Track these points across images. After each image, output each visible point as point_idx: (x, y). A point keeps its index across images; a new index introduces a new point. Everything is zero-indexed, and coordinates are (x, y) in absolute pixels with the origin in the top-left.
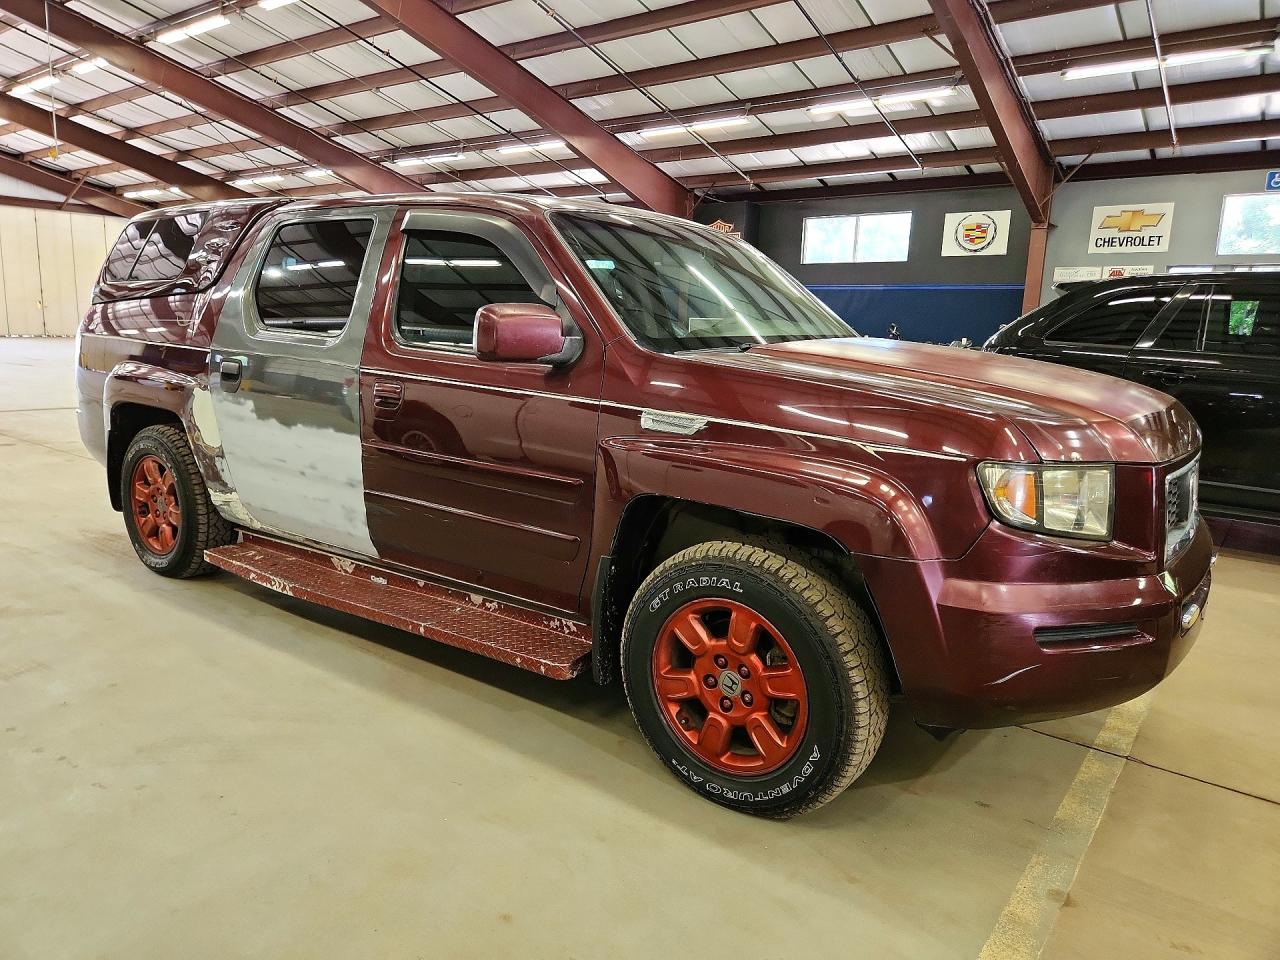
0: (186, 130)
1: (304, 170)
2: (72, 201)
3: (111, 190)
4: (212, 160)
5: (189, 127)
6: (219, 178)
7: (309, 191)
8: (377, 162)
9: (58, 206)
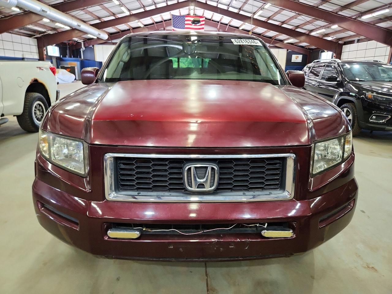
0: (295, 19)
1: (331, 26)
2: (271, 45)
3: (282, 41)
4: (304, 27)
5: (296, 18)
6: (307, 33)
7: (335, 33)
8: (355, 19)
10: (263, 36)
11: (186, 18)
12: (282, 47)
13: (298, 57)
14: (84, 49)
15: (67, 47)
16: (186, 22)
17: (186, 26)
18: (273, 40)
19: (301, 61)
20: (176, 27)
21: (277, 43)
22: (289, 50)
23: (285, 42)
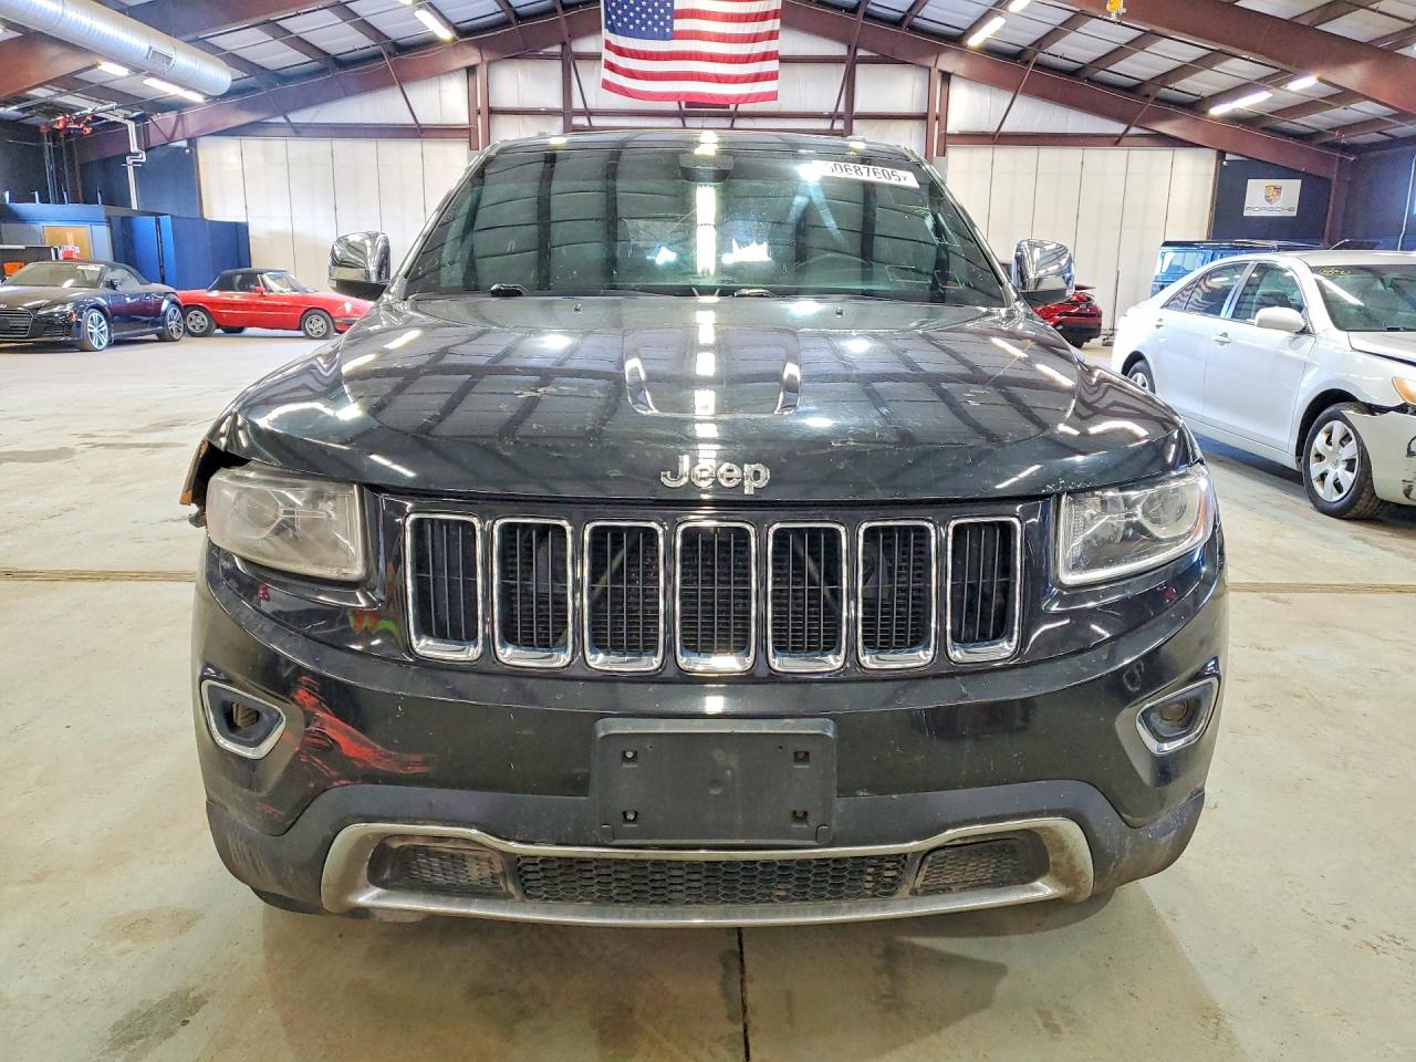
2: (1134, 130)
3: (1195, 106)
9: (1116, 141)
10: (1089, 80)
12: (1191, 140)
13: (1278, 189)
14: (143, 157)
15: (41, 150)
17: (679, 25)
18: (1151, 102)
19: (1294, 214)
20: (625, 32)
21: (1166, 117)
22: (1228, 157)
23: (1218, 111)
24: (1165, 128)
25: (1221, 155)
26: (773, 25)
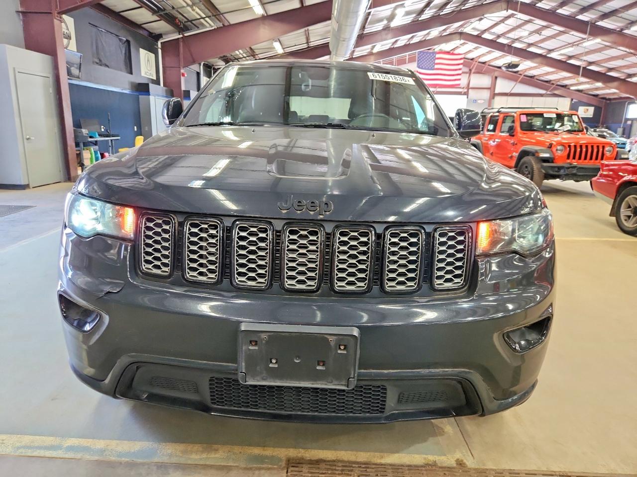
10: (537, 79)
11: (438, 56)
12: (564, 95)
13: (588, 110)
16: (437, 61)
17: (436, 66)
18: (554, 86)
19: (591, 116)
20: (422, 68)
21: (558, 89)
22: (574, 100)
23: (572, 88)
24: (556, 92)
25: (572, 100)
26: (461, 66)
